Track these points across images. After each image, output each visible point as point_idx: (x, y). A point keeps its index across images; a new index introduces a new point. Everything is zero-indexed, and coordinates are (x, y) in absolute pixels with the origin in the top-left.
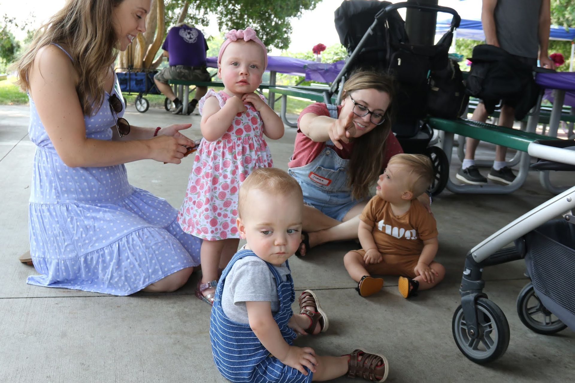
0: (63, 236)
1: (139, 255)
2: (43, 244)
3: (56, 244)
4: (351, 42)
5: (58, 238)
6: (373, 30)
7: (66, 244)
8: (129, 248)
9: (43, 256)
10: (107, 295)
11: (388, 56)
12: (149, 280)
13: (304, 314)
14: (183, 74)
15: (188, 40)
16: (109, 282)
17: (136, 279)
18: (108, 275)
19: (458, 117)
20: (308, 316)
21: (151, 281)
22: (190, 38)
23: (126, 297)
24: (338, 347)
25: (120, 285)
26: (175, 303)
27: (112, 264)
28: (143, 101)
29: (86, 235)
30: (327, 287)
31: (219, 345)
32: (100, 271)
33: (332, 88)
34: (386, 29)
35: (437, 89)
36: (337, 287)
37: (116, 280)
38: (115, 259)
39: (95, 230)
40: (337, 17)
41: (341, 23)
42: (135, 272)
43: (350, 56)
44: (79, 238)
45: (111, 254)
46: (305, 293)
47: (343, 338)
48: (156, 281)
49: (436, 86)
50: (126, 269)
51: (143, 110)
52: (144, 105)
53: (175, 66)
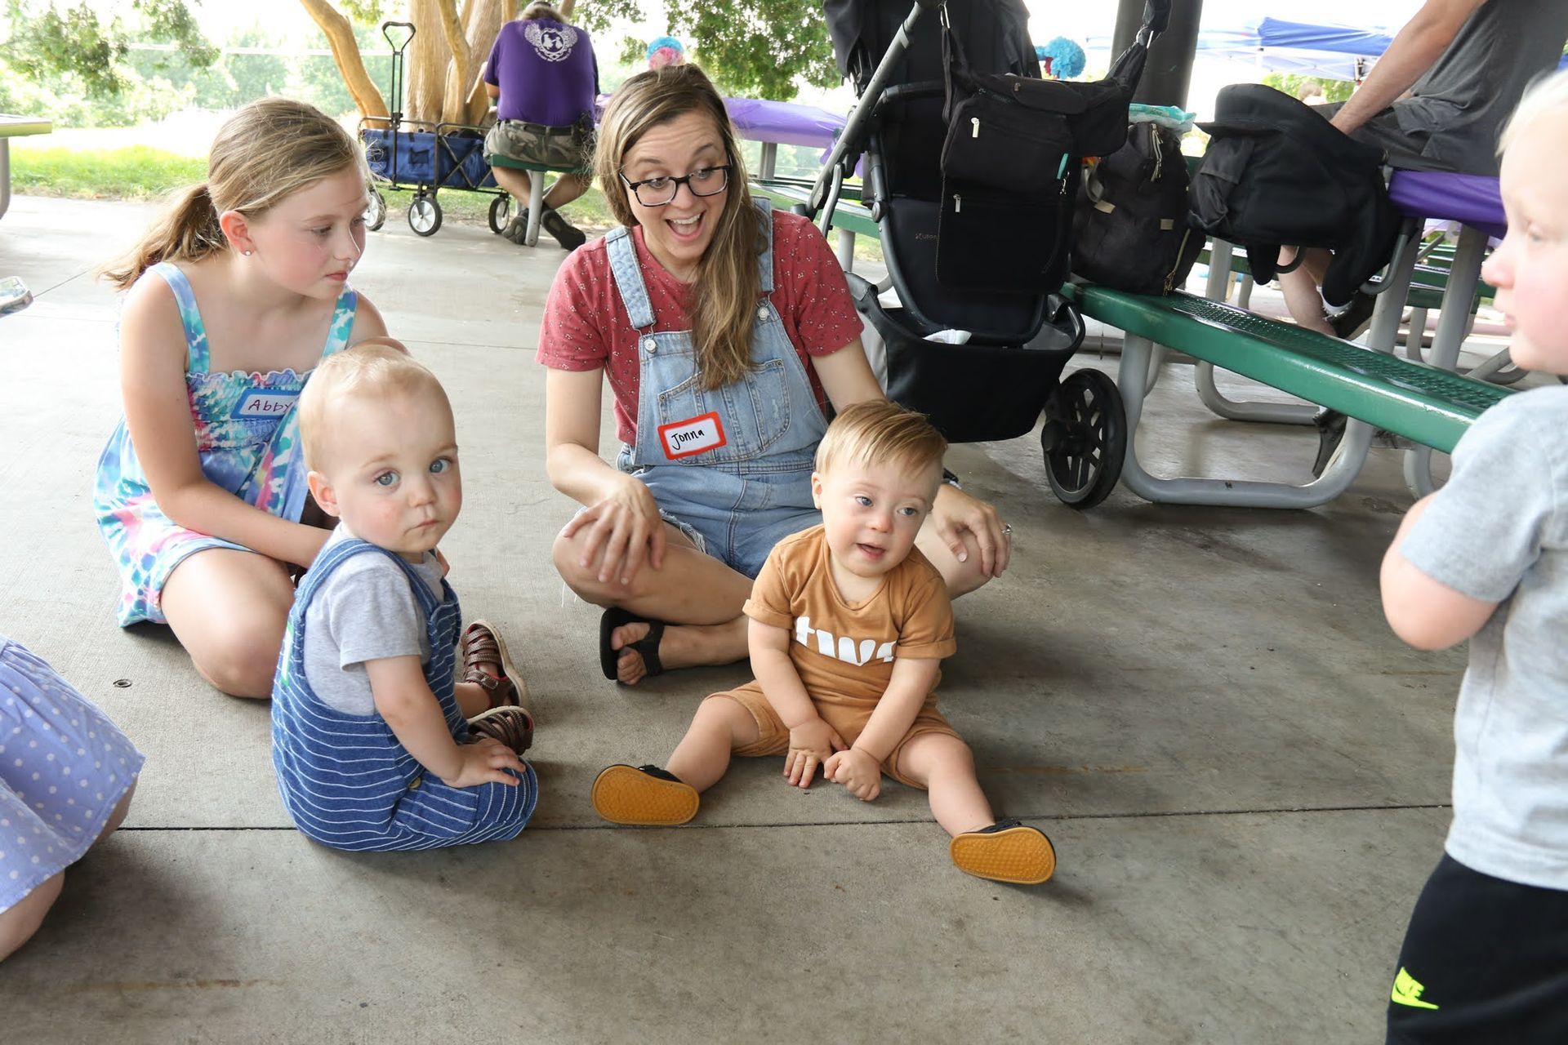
4: (865, 66)
6: (908, 34)
11: (946, 111)
13: (474, 681)
14: (522, 144)
15: (546, 52)
22: (554, 49)
28: (427, 206)
34: (944, 31)
35: (1108, 208)
41: (843, 11)
49: (1107, 198)
51: (425, 228)
52: (427, 217)
53: (508, 121)
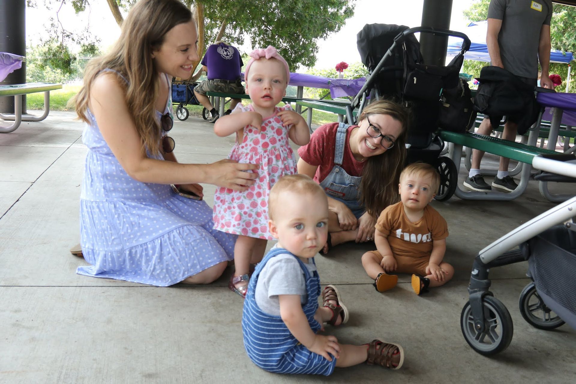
0: (111, 230)
1: (180, 251)
2: (93, 237)
3: (103, 238)
4: (372, 61)
5: (106, 232)
6: (392, 51)
7: (113, 238)
8: (171, 244)
9: (92, 248)
10: (149, 286)
11: (405, 75)
12: (188, 273)
13: (327, 307)
14: (219, 87)
15: (225, 56)
16: (152, 274)
17: (176, 272)
18: (151, 267)
19: (467, 130)
20: (331, 309)
21: (190, 274)
22: (227, 55)
23: (166, 288)
24: (357, 337)
25: (161, 277)
26: (210, 294)
27: (154, 257)
28: (184, 110)
29: (132, 231)
30: (348, 282)
31: (250, 334)
32: (143, 264)
33: (354, 103)
34: (404, 52)
35: (448, 106)
36: (357, 283)
37: (158, 272)
38: (158, 253)
39: (139, 227)
40: (359, 39)
41: (364, 44)
42: (175, 266)
43: (370, 74)
44: (125, 233)
45: (154, 248)
46: (328, 287)
47: (361, 329)
48: (195, 274)
49: (447, 102)
50: (167, 263)
51: (183, 118)
52: (184, 114)
53: (213, 80)
